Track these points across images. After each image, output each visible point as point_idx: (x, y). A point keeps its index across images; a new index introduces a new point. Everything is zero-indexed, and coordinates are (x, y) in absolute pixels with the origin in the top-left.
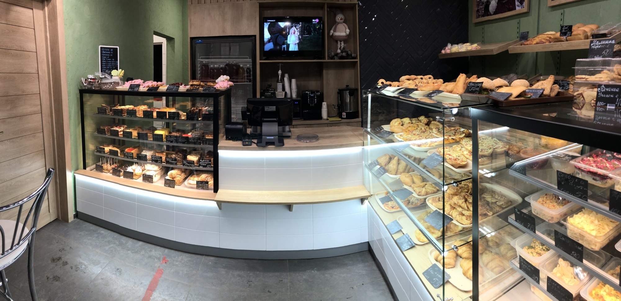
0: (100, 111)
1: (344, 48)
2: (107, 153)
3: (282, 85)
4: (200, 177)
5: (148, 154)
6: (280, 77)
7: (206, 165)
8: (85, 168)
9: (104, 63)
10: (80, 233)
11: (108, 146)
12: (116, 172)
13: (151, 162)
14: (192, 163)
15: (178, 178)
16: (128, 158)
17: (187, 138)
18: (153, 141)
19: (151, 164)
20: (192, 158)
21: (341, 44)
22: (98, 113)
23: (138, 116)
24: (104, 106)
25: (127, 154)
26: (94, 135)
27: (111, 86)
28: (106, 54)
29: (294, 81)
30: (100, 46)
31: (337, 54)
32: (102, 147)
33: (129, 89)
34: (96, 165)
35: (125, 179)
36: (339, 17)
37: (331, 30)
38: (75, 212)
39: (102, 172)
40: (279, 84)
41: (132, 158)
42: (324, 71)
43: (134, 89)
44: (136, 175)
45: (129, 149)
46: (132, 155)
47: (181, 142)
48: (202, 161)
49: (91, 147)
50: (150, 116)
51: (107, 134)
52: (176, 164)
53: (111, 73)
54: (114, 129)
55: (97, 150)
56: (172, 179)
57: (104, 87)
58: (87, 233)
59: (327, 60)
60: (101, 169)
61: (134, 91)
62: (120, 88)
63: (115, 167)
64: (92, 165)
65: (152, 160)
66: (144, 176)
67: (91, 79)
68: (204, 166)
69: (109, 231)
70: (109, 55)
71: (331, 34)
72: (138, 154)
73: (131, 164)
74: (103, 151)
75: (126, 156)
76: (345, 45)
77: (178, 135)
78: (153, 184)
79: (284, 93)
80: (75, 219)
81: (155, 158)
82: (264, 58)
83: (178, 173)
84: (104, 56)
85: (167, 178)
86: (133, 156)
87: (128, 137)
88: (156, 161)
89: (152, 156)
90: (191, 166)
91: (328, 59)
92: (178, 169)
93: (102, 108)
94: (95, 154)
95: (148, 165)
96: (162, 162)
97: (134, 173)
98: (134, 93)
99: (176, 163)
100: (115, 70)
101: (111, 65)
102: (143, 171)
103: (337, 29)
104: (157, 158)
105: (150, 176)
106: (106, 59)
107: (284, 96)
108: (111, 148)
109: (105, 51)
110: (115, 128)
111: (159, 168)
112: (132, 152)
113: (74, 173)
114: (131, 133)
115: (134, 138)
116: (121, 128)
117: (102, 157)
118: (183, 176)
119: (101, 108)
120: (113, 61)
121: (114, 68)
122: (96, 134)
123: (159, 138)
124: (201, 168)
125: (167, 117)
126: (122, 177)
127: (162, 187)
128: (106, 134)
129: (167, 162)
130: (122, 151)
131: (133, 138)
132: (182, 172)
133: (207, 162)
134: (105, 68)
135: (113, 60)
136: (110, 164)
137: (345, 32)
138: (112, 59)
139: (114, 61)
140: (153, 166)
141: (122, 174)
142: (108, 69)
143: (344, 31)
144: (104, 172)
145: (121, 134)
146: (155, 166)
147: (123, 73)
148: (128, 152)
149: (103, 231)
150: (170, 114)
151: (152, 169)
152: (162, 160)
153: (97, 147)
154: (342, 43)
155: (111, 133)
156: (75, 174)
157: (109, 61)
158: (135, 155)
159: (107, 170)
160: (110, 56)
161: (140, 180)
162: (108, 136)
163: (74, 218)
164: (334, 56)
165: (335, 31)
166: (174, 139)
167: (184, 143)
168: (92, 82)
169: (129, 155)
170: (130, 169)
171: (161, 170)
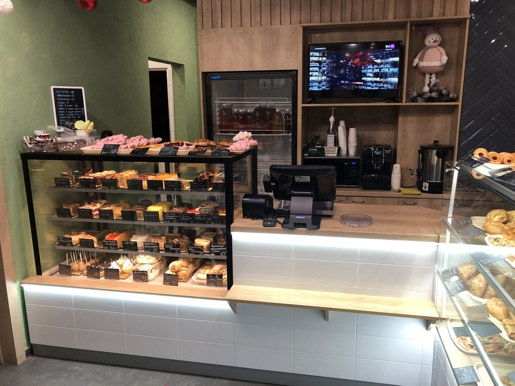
0: (60, 183)
1: (435, 85)
2: (75, 246)
3: (335, 137)
4: (213, 269)
5: (139, 240)
6: (331, 126)
7: (218, 251)
8: (39, 272)
9: (62, 110)
10: (38, 377)
11: (78, 233)
12: (92, 272)
13: (144, 251)
14: (200, 249)
15: (184, 272)
16: (109, 248)
17: (193, 215)
18: (144, 221)
19: (145, 255)
20: (202, 242)
21: (430, 78)
22: (57, 187)
23: (121, 186)
24: (65, 175)
25: (108, 243)
26: (53, 219)
27: (74, 146)
28: (63, 97)
29: (352, 131)
30: (52, 87)
31: (421, 95)
32: (67, 236)
33: (102, 151)
34: (60, 265)
35: (108, 280)
36: (432, 39)
37: (415, 58)
38: (28, 346)
39: (71, 275)
40: (330, 135)
41: (116, 247)
42: (400, 119)
43: (109, 151)
44: (123, 272)
45: (110, 236)
46: (115, 244)
47: (184, 222)
48: (214, 247)
49: (48, 238)
50: (138, 187)
51: (73, 216)
52: (179, 252)
53: (74, 126)
54: (84, 208)
55: (59, 242)
56: (175, 274)
57: (63, 149)
58: (49, 375)
59: (404, 103)
60: (68, 270)
61: (110, 154)
62: (87, 149)
63: (91, 265)
64: (53, 266)
65: (146, 249)
66: (135, 272)
67: (40, 137)
68: (217, 254)
69: (88, 365)
70: (68, 99)
71: (415, 64)
72: (125, 242)
73: (116, 257)
74: (69, 243)
75: (107, 246)
76: (437, 80)
77: (181, 211)
78: (149, 283)
79: (337, 148)
80: (29, 358)
81: (149, 245)
82: (310, 100)
83: (183, 265)
84: (61, 101)
85: (168, 272)
86: (117, 245)
87: (107, 218)
88: (150, 249)
89: (144, 243)
90: (198, 254)
91: (406, 102)
92: (184, 258)
93: (62, 178)
94: (56, 248)
95: (140, 256)
96: (159, 250)
97: (120, 270)
98: (110, 157)
99: (180, 250)
100: (81, 121)
101: (73, 113)
102: (134, 265)
103: (426, 56)
104: (151, 245)
105: (144, 271)
106: (64, 105)
107: (336, 153)
108: (83, 236)
109: (60, 94)
110: (87, 207)
111: (157, 259)
112: (116, 239)
113: (21, 283)
114: (111, 212)
115: (117, 219)
116: (96, 206)
117: (69, 252)
118: (191, 268)
119: (60, 178)
120: (76, 108)
121: (79, 117)
122: (56, 218)
123: (154, 216)
124: (212, 256)
125: (164, 188)
126: (102, 279)
127: (160, 286)
128: (71, 217)
129: (167, 250)
130: (100, 239)
131: (115, 218)
132: (190, 262)
133: (220, 248)
134: (63, 117)
135: (76, 106)
136: (84, 261)
137: (440, 61)
138: (74, 105)
139: (78, 107)
140: (148, 257)
141: (102, 273)
142: (69, 119)
143: (439, 59)
144: (74, 275)
145: (96, 215)
146: (151, 257)
147: (91, 126)
148: (109, 241)
149: (77, 367)
150: (168, 184)
151: (146, 262)
152: (159, 248)
153: (59, 237)
154: (433, 77)
155: (79, 214)
156: (22, 285)
157: (69, 107)
158: (119, 244)
159: (79, 270)
160: (70, 101)
161: (130, 280)
162: (75, 218)
163: (27, 356)
164: (416, 97)
165: (421, 59)
166: (175, 218)
167: (189, 222)
168: (41, 142)
169: (111, 244)
170: (114, 265)
171: (161, 261)
